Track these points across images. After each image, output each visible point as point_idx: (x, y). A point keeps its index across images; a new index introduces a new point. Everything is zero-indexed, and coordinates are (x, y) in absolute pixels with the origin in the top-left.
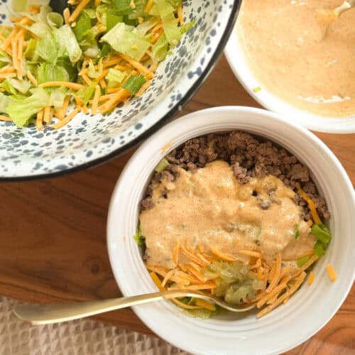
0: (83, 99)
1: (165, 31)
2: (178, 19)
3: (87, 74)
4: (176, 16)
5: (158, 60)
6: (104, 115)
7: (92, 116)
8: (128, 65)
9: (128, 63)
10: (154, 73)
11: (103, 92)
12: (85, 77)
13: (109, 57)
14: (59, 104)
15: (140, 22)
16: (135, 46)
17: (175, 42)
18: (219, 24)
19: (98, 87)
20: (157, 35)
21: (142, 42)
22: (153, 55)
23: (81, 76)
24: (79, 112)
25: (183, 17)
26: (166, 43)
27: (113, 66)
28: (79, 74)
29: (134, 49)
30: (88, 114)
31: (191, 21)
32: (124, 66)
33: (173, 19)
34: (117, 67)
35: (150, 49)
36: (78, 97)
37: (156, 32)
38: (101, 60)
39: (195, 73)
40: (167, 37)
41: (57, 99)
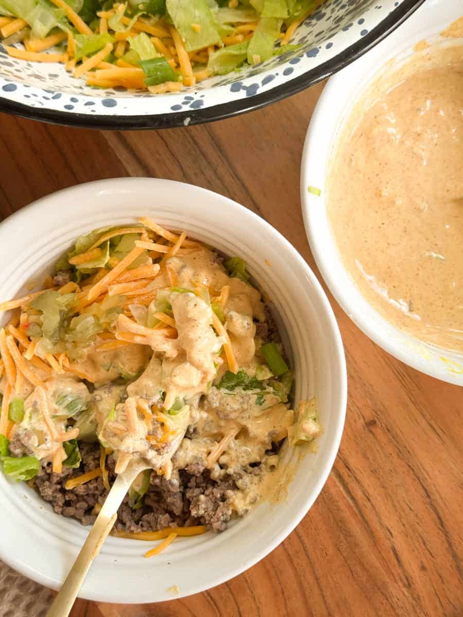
0: (79, 49)
1: (253, 38)
2: (283, 35)
3: (107, 20)
4: (284, 29)
5: (216, 69)
6: (88, 86)
7: (73, 77)
8: (172, 49)
9: (174, 47)
10: (197, 82)
11: (112, 58)
12: (103, 23)
13: (155, 19)
14: (41, 28)
15: (230, 4)
16: (197, 26)
17: (256, 58)
18: (329, 46)
19: (110, 46)
20: (240, 37)
21: (211, 29)
22: (213, 55)
23: (99, 18)
24: (60, 62)
25: (291, 38)
26: (243, 52)
27: (150, 35)
28: (99, 14)
29: (194, 30)
30: (69, 72)
31: (299, 44)
32: (167, 46)
33: (276, 29)
34: (156, 40)
35: (216, 48)
36: (74, 42)
37: (242, 33)
38: (140, 14)
39: (245, 88)
40: (251, 46)
41: (43, 20)
